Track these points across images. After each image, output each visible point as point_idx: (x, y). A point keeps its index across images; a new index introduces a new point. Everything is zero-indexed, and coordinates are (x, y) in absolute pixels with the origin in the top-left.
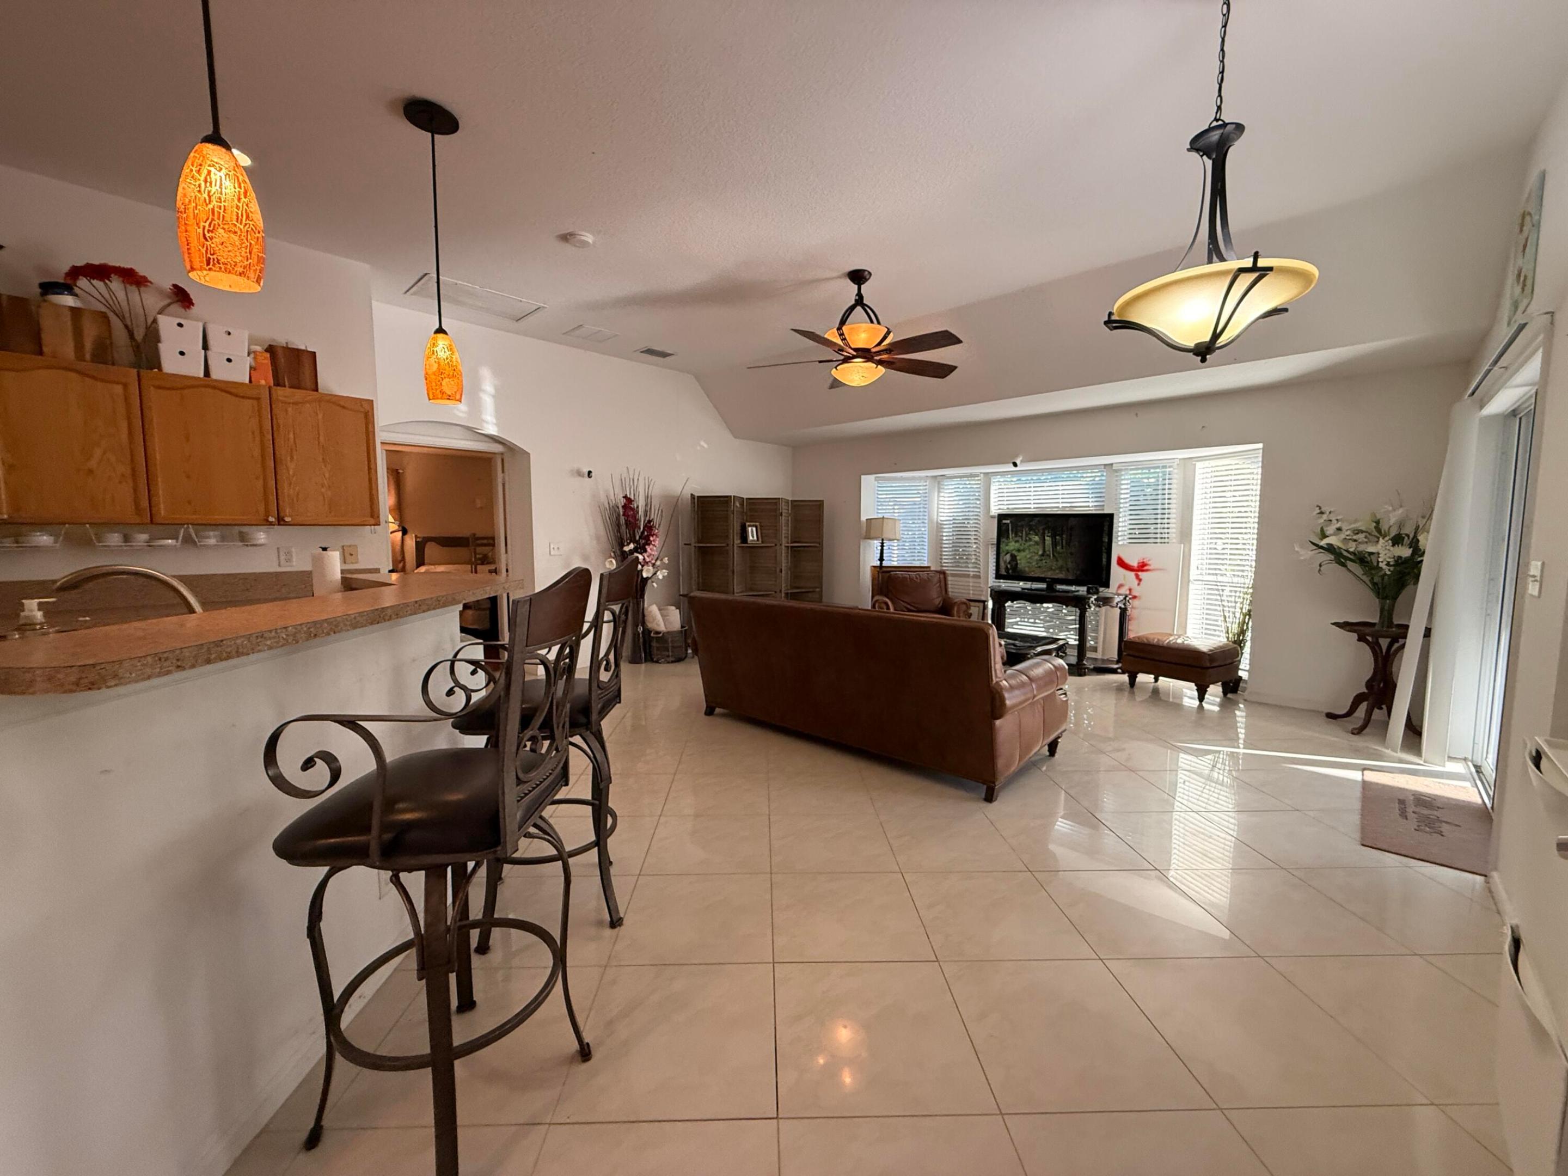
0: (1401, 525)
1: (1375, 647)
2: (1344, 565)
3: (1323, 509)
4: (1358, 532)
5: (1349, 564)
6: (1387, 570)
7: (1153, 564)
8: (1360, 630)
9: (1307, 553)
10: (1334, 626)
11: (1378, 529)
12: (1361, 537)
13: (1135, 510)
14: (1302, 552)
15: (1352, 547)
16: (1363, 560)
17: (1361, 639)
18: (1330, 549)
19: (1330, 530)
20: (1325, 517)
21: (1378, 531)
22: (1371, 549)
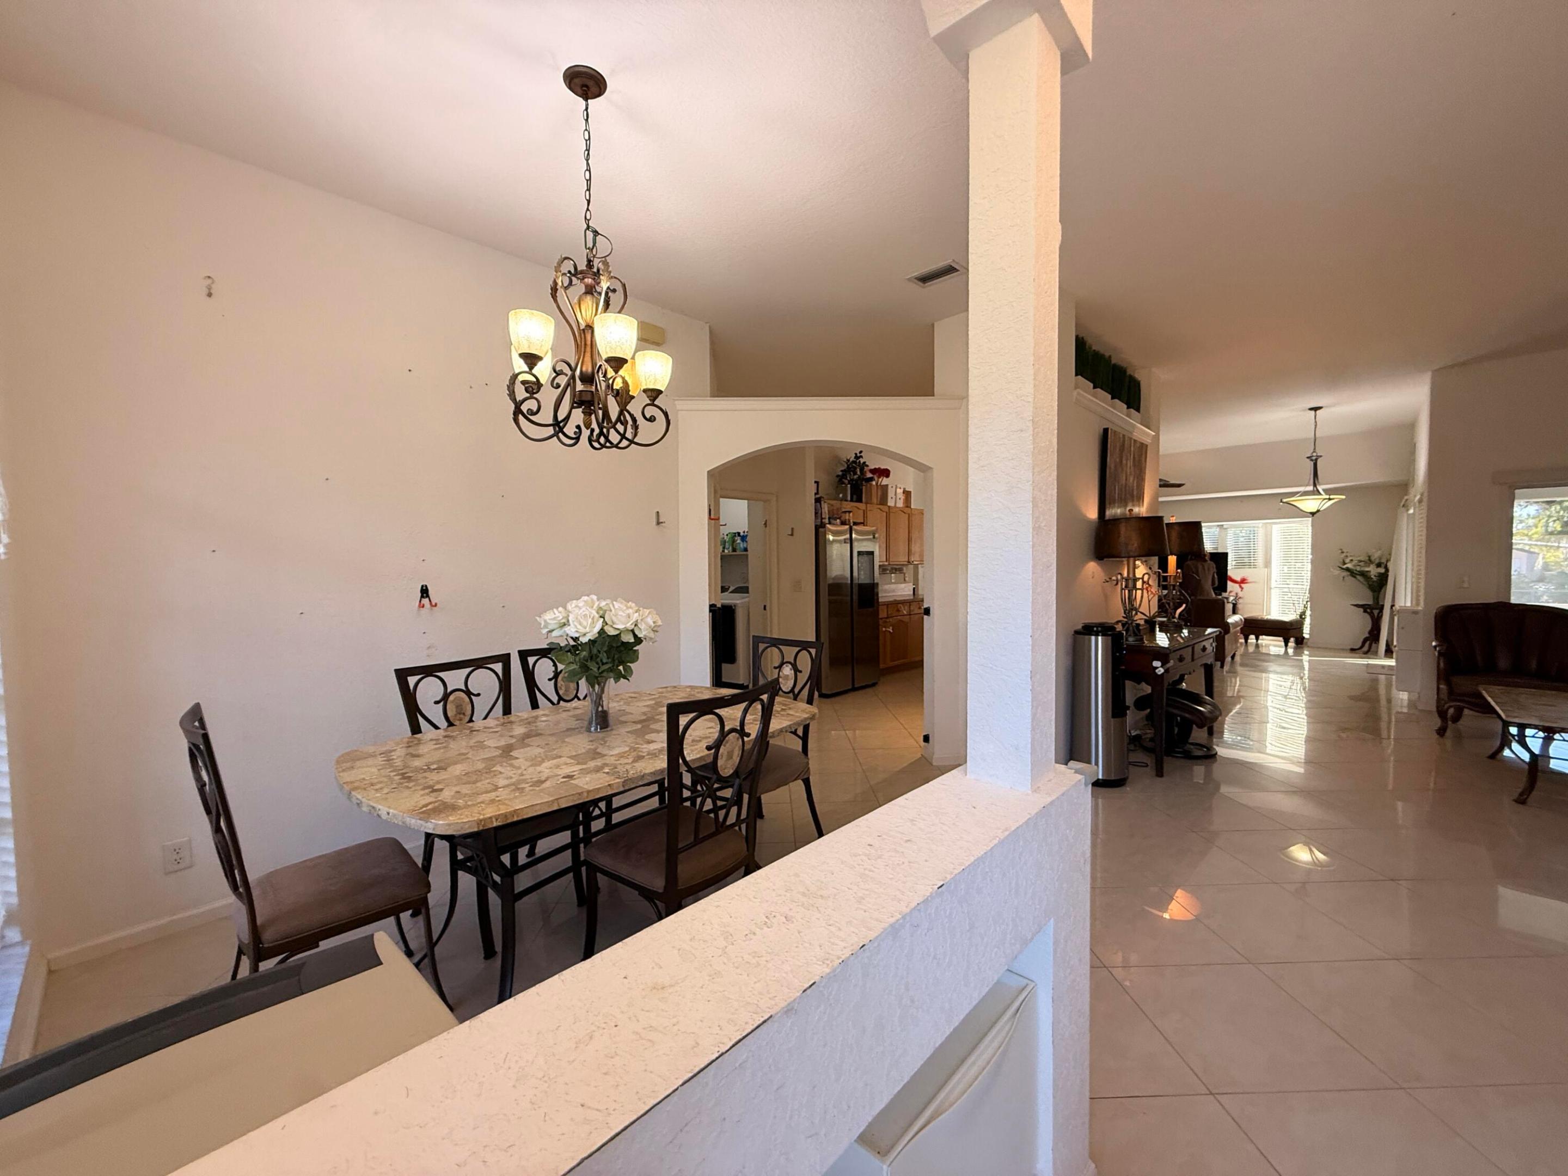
0: (1380, 558)
1: (1371, 614)
2: (1355, 577)
3: (1345, 551)
4: (1360, 561)
5: (1358, 577)
6: (1375, 579)
7: (1250, 580)
8: (1365, 608)
9: (1337, 572)
10: (1352, 607)
11: (1370, 560)
12: (1362, 564)
13: (1237, 549)
14: (1335, 571)
15: (1358, 568)
16: (1364, 574)
17: (1365, 611)
18: (1348, 569)
19: (1347, 560)
20: (1344, 554)
21: (1370, 561)
22: (1367, 569)
